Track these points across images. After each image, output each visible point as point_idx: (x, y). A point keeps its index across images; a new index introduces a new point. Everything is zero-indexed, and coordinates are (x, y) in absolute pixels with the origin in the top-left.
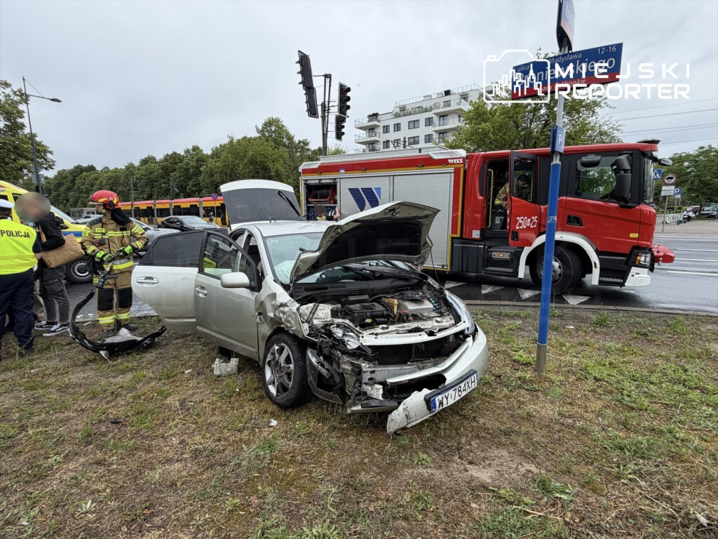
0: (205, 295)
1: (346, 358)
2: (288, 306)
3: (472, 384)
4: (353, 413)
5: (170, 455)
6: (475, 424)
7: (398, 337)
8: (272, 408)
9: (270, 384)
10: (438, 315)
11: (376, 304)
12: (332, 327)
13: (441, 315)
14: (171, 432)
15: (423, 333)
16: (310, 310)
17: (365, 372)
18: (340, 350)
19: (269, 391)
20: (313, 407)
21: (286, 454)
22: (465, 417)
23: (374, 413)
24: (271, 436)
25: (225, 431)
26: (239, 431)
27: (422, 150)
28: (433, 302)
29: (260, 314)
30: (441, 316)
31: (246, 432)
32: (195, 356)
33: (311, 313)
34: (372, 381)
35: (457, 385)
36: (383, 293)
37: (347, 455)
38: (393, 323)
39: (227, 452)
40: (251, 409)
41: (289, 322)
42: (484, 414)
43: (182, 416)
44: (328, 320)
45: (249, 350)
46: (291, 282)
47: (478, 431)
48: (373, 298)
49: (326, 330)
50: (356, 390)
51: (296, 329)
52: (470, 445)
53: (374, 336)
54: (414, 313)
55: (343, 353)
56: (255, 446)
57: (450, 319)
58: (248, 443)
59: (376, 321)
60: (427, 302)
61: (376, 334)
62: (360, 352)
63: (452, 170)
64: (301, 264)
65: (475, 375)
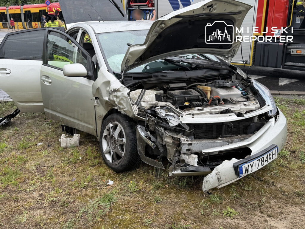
0: (50, 83)
1: (168, 133)
2: (120, 91)
3: (273, 156)
4: (174, 176)
5: (33, 204)
6: (273, 188)
7: (212, 117)
8: (109, 171)
9: (106, 153)
10: (245, 100)
11: (193, 90)
12: (157, 108)
13: (248, 99)
14: (32, 188)
15: (233, 114)
16: (138, 95)
17: (184, 144)
18: (163, 127)
19: (106, 158)
20: (141, 171)
21: (122, 205)
22: (265, 182)
23: (190, 177)
24: (109, 192)
25: (73, 188)
26: (84, 188)
28: (241, 89)
29: (96, 98)
30: (248, 101)
31: (89, 189)
32: (44, 132)
33: (139, 97)
34: (189, 152)
35: (260, 156)
36: (198, 82)
37: (169, 208)
38: (207, 106)
39: (76, 203)
40: (92, 173)
41: (121, 104)
42: (281, 180)
43: (38, 177)
44: (154, 103)
45: (89, 127)
46: (122, 72)
47: (276, 193)
48: (190, 86)
49: (152, 111)
50: (176, 158)
51: (128, 110)
52: (269, 203)
53: (192, 116)
54: (225, 98)
55: (166, 129)
56: (97, 199)
57: (257, 103)
58: (91, 197)
59: (192, 104)
60: (235, 89)
61: (193, 115)
62: (180, 129)
64: (131, 56)
65: (276, 149)
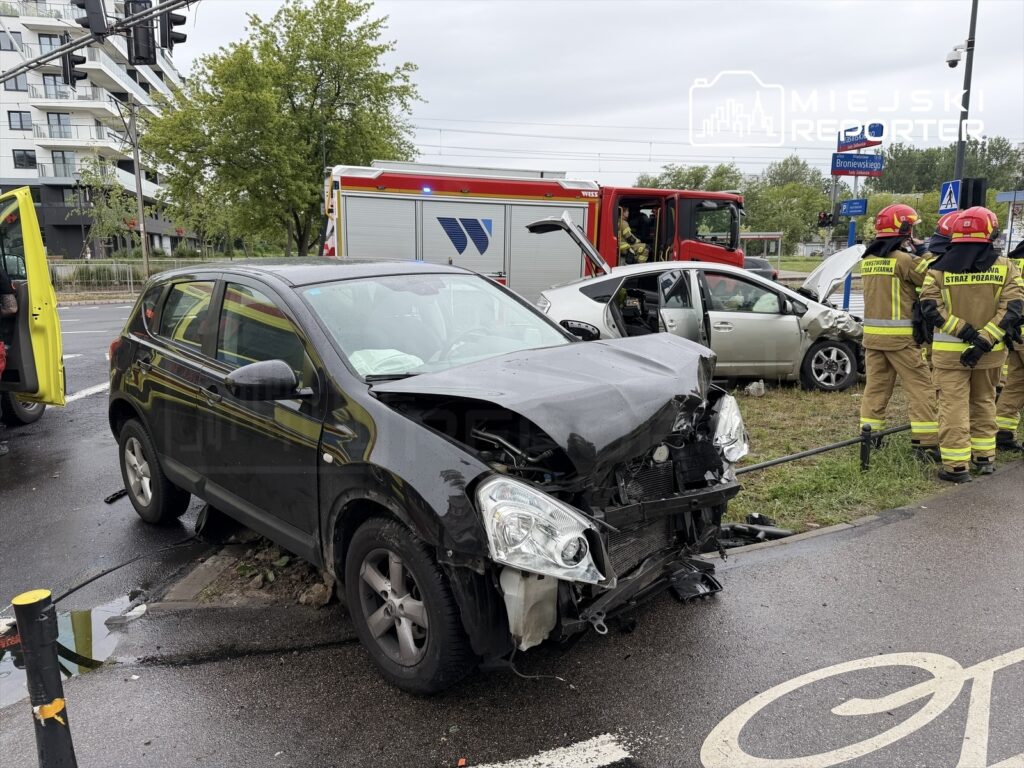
27: (544, 175)
63: (586, 204)
